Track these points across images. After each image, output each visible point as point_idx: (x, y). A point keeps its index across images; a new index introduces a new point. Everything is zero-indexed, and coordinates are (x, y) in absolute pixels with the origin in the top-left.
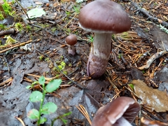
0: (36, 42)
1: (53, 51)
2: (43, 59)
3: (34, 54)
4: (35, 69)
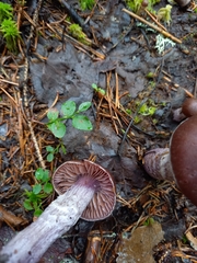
0: (180, 50)
1: (172, 85)
2: (150, 79)
3: (154, 61)
4: (130, 77)
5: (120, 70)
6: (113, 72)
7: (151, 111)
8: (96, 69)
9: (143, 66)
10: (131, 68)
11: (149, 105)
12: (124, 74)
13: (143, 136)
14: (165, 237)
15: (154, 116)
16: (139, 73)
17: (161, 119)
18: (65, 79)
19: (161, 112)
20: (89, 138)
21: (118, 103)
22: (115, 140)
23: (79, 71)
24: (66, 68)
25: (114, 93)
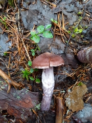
1: (90, 18)
2: (79, 15)
3: (81, 6)
4: (69, 15)
5: (64, 12)
6: (61, 13)
7: (80, 31)
8: (52, 12)
9: (76, 9)
10: (70, 10)
11: (79, 28)
12: (66, 13)
13: (76, 44)
14: (88, 91)
15: (82, 34)
16: (74, 13)
17: (85, 35)
18: (37, 18)
19: (85, 31)
20: (50, 45)
21: (64, 28)
22: (63, 46)
23: (44, 13)
24: (38, 12)
25: (62, 23)
